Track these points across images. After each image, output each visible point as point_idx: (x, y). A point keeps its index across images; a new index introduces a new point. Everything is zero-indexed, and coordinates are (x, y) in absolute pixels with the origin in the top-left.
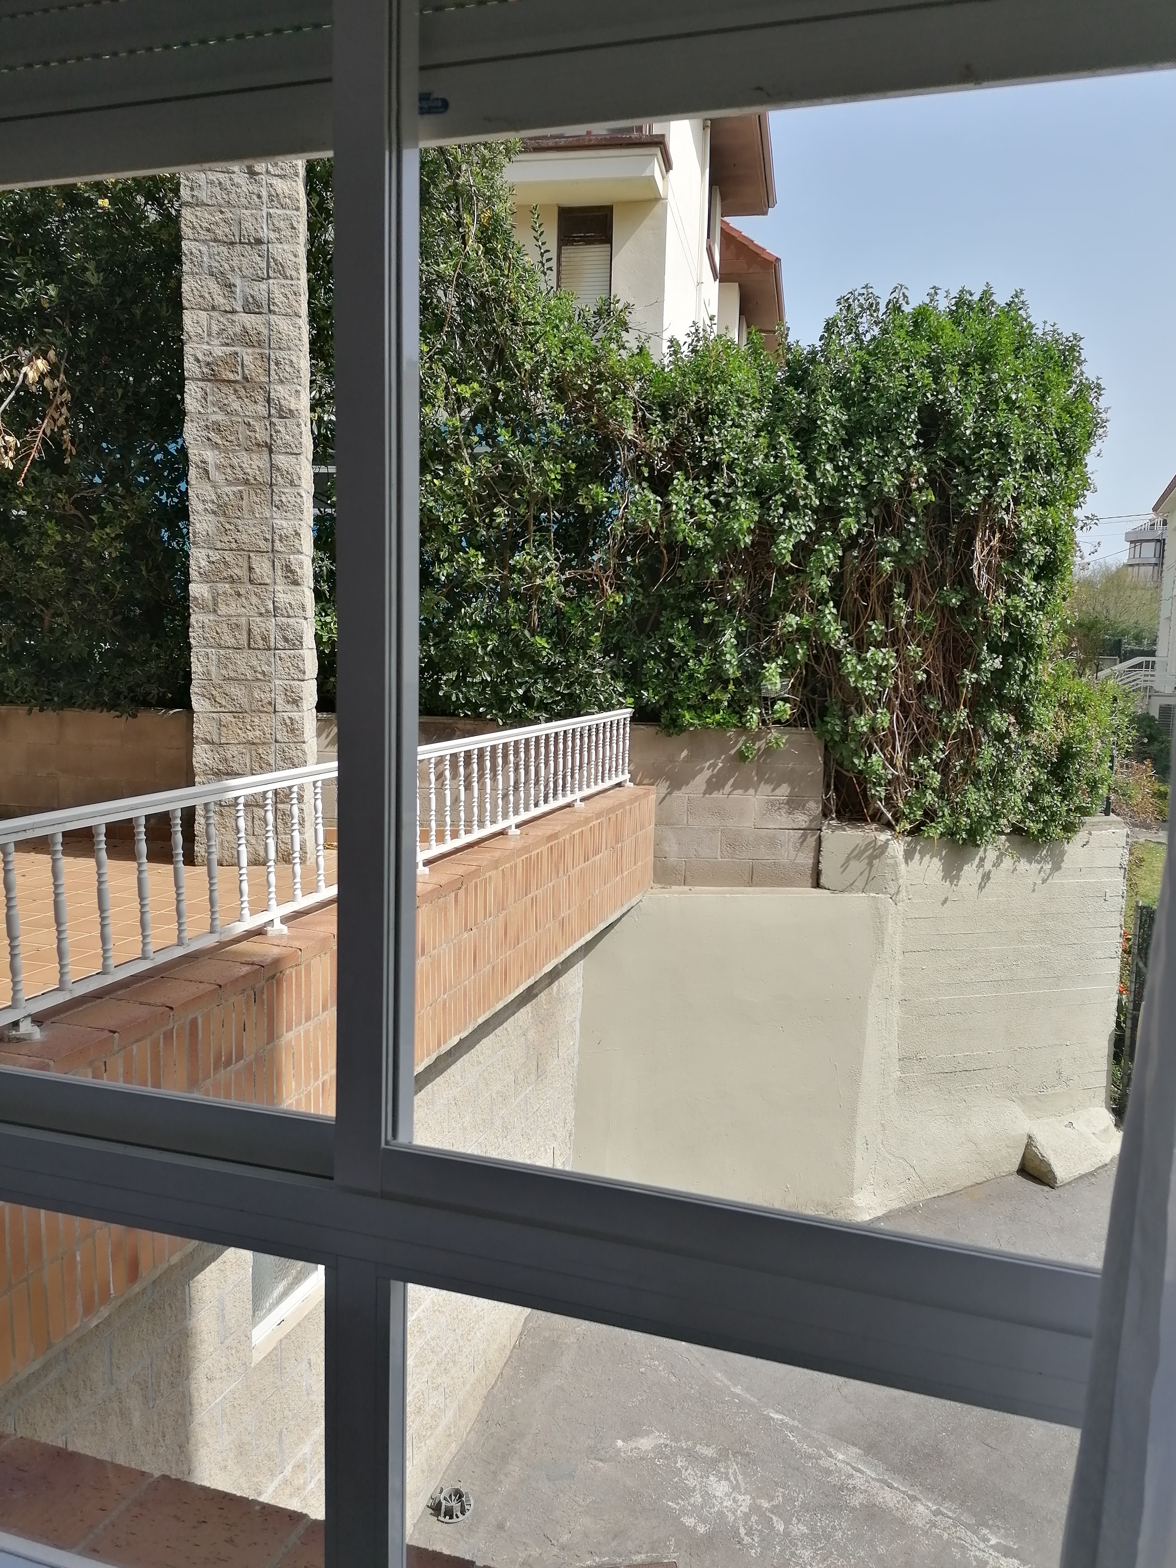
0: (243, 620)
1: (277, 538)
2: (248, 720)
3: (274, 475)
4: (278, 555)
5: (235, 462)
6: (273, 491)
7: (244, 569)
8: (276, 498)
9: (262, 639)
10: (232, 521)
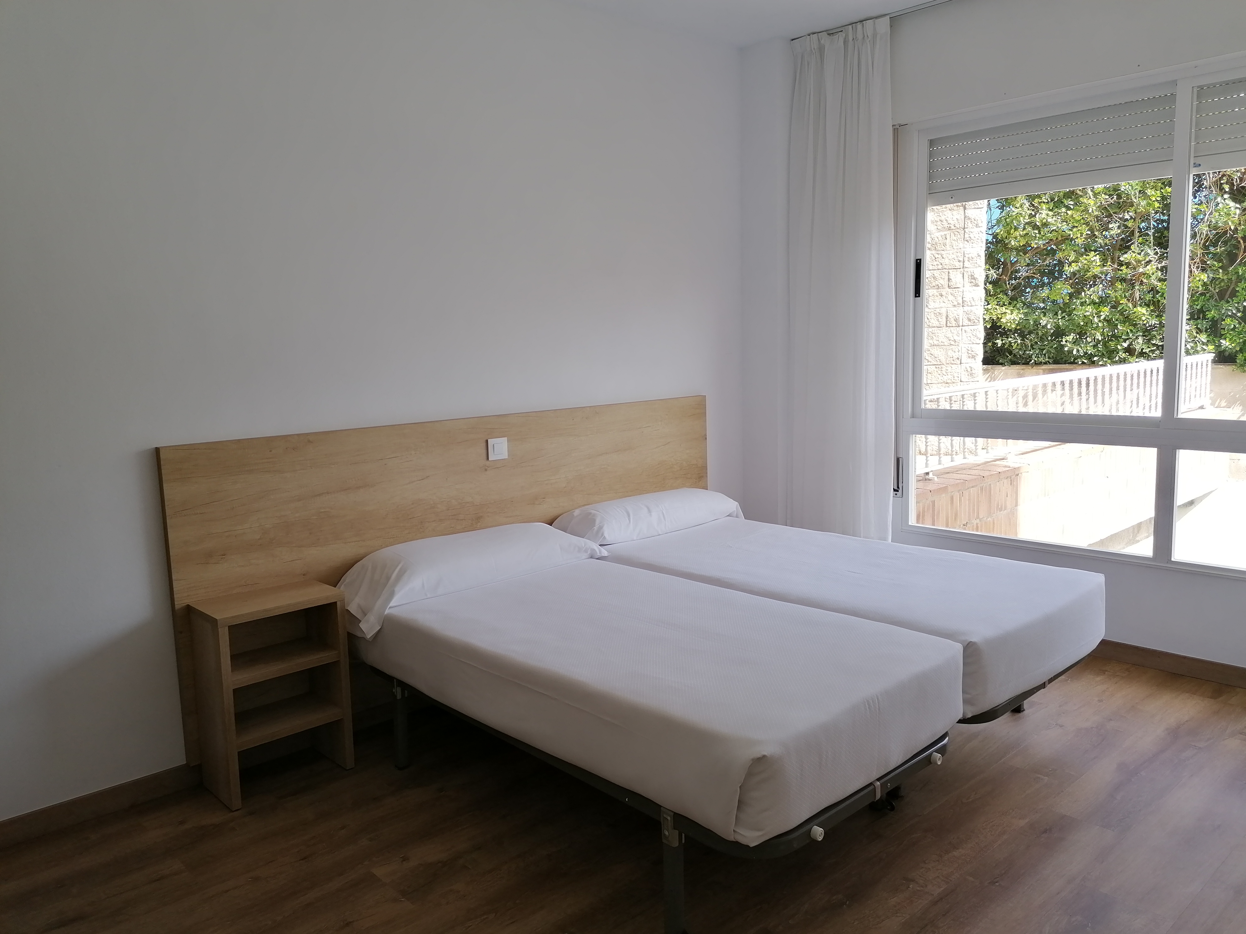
0: (943, 311)
1: (966, 259)
2: (944, 369)
3: (966, 222)
4: (966, 270)
5: (943, 218)
6: (965, 231)
7: (945, 280)
8: (966, 236)
9: (955, 320)
10: (939, 252)
